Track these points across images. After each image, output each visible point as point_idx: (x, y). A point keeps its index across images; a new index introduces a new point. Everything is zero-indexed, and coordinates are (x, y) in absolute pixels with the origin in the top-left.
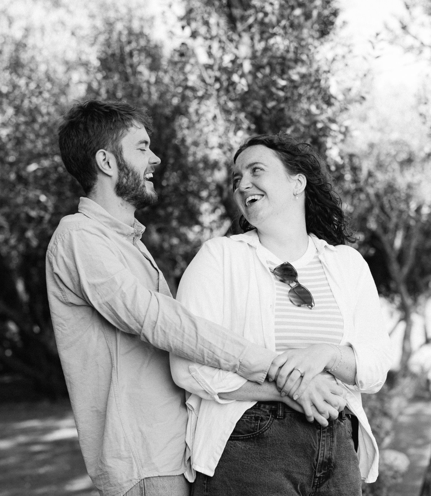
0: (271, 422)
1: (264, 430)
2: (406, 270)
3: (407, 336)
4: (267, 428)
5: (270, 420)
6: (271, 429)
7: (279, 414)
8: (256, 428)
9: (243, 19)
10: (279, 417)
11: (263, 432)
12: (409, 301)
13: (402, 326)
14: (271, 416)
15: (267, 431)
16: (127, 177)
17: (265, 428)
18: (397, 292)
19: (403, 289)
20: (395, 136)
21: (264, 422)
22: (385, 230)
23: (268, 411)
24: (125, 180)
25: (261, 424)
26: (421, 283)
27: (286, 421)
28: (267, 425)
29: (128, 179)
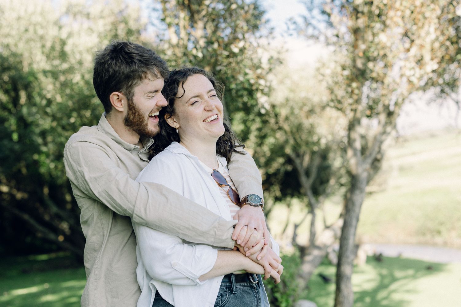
0: (229, 296)
1: (225, 304)
2: (311, 180)
3: (312, 224)
4: (226, 302)
5: (228, 295)
6: (229, 302)
7: (234, 290)
8: (219, 302)
9: (198, 12)
10: (234, 292)
11: (225, 305)
12: (313, 200)
13: (309, 217)
14: (228, 292)
15: (227, 304)
16: (133, 115)
17: (225, 302)
18: (305, 195)
19: (309, 193)
20: (303, 94)
21: (224, 298)
22: (298, 155)
23: (225, 288)
24: (132, 117)
25: (222, 299)
26: (321, 189)
27: (238, 295)
28: (227, 299)
29: (134, 117)
